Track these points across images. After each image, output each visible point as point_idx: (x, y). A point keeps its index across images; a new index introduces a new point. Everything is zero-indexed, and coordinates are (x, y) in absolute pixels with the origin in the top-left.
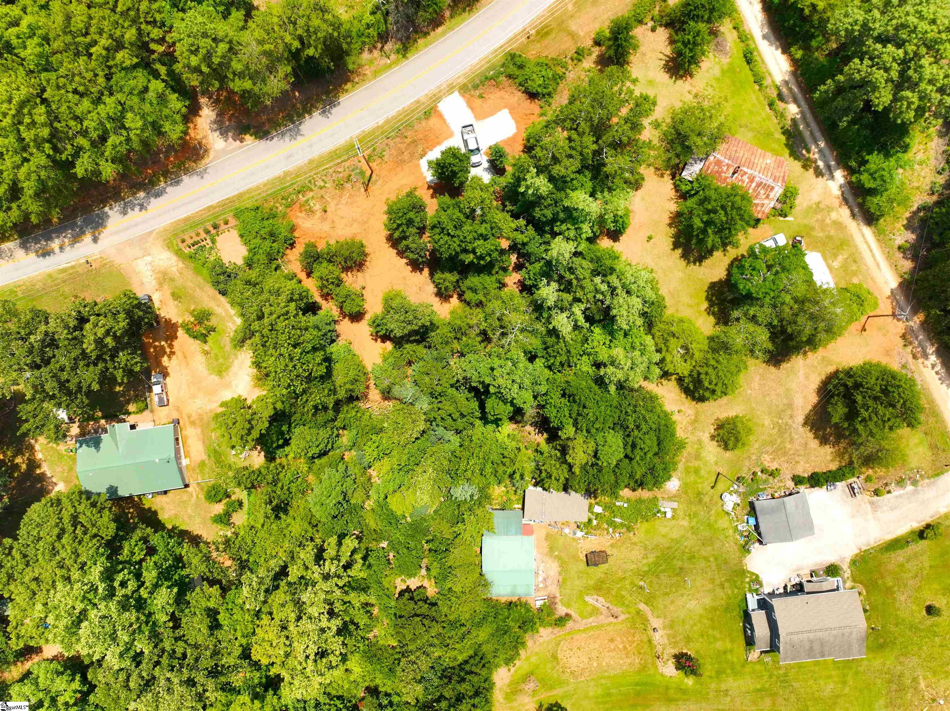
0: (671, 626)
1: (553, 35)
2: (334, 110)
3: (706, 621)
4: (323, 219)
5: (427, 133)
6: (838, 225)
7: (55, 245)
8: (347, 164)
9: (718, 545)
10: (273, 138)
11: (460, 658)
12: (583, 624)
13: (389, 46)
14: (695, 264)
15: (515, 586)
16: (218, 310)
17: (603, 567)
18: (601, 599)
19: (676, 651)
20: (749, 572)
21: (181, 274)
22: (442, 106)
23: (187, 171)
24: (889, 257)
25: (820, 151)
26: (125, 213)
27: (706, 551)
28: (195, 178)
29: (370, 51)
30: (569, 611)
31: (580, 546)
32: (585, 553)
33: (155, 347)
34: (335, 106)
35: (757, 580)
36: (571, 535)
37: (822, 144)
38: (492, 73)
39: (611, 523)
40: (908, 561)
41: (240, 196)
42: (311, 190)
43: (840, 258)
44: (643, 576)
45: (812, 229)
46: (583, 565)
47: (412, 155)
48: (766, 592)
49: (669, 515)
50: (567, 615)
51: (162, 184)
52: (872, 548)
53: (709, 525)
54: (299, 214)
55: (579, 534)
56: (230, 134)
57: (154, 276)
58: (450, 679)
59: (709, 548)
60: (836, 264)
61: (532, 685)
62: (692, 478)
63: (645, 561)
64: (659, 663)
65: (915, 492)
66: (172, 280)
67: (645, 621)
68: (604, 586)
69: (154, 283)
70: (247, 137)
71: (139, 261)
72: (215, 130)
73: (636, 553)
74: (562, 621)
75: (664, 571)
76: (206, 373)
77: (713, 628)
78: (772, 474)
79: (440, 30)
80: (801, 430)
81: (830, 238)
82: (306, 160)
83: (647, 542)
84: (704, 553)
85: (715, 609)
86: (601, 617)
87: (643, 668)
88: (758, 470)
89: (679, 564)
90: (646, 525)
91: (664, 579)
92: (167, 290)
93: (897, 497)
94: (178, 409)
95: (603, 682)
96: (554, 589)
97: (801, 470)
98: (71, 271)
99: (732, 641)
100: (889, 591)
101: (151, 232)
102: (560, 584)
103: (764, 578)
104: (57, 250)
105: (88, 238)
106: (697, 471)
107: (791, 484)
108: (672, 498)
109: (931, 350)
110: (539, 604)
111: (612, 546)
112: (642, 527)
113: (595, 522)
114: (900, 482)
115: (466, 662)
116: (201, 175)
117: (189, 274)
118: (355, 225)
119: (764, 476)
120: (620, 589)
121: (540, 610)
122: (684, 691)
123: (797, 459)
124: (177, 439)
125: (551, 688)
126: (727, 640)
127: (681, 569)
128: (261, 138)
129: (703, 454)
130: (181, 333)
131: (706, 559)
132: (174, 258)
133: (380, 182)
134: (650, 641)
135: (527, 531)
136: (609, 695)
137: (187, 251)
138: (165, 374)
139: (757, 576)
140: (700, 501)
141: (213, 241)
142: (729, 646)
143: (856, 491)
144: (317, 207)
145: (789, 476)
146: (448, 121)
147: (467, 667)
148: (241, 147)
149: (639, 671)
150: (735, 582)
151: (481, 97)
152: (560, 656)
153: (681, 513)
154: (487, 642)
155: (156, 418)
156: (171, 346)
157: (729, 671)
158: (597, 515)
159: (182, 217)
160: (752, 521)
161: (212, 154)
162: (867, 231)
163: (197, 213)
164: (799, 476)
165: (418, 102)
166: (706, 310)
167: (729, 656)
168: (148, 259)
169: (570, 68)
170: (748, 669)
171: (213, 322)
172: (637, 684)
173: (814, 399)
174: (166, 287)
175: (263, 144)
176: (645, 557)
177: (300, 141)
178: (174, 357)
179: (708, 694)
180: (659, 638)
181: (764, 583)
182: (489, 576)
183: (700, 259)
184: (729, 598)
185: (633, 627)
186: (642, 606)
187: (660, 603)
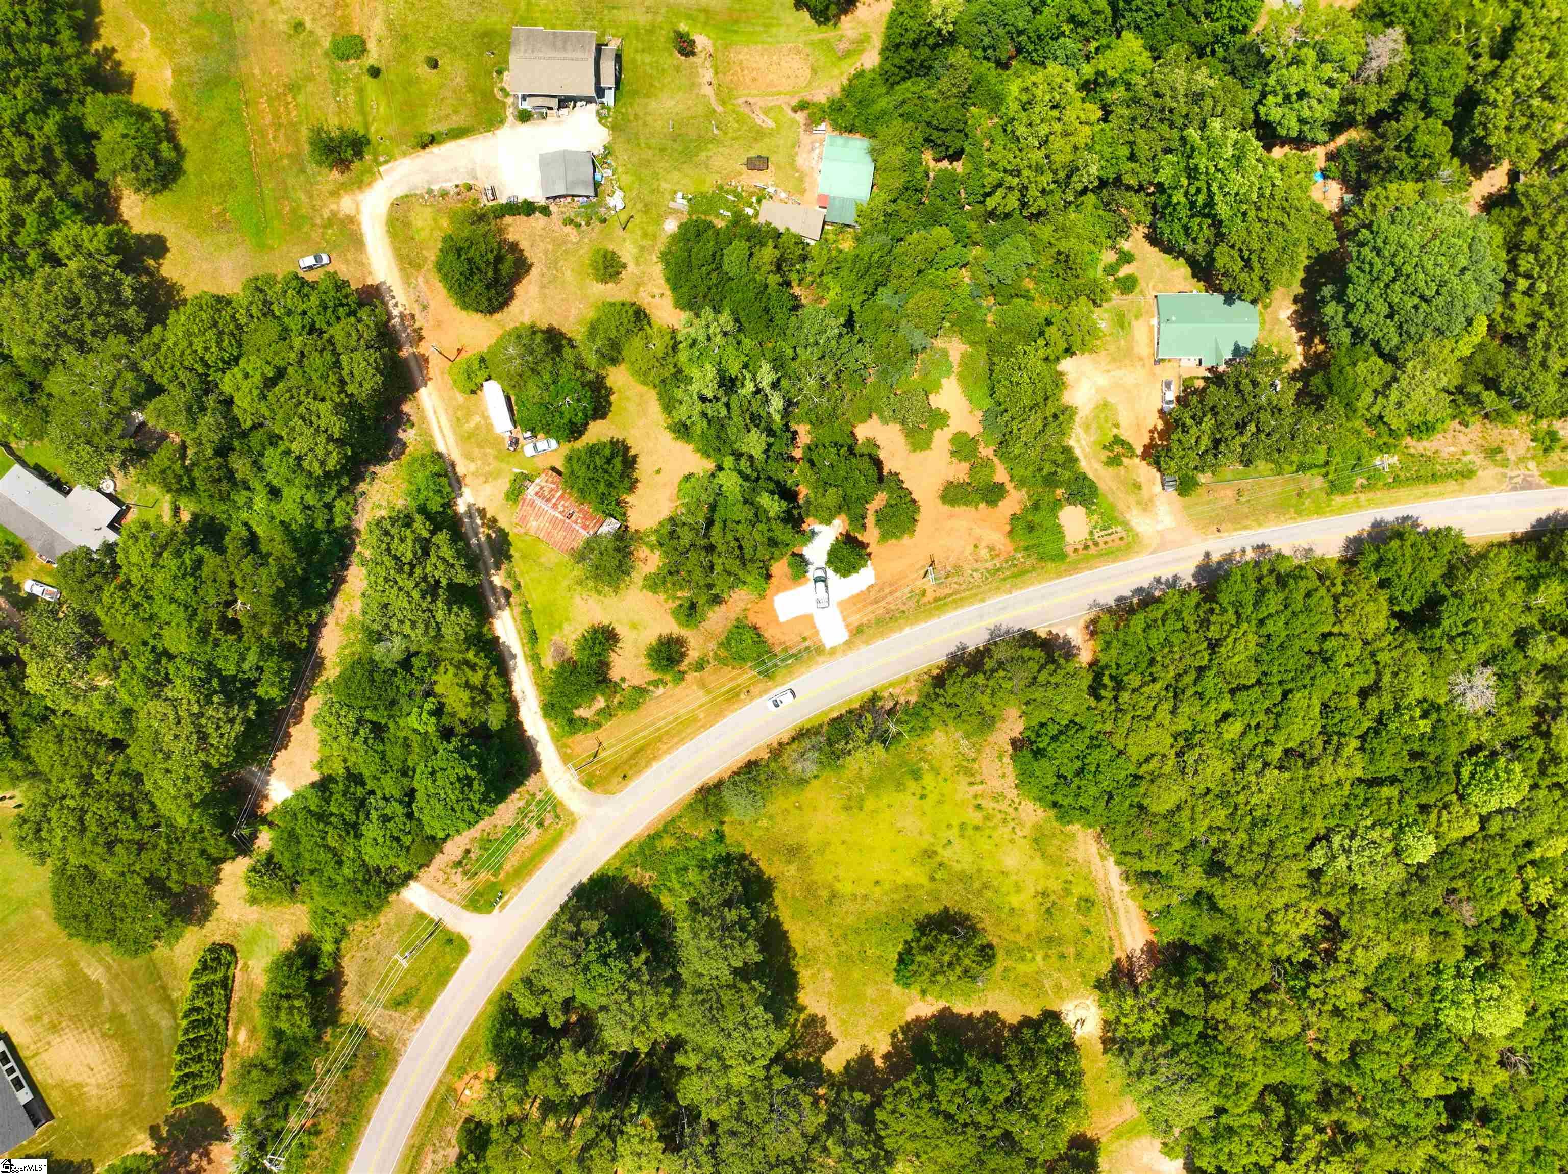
0: (693, 85)
1: (723, 690)
2: (953, 649)
3: (658, 85)
4: (979, 539)
5: (864, 609)
6: (469, 457)
7: (1250, 555)
8: (948, 591)
9: (635, 159)
10: (1019, 630)
11: (909, 83)
12: (782, 100)
13: (889, 705)
14: (618, 440)
15: (844, 146)
16: (1098, 466)
17: (753, 154)
18: (759, 122)
19: (692, 59)
20: (608, 127)
21: (1129, 507)
22: (844, 635)
23: (1109, 609)
24: (424, 419)
25: (476, 534)
26: (1176, 578)
27: (648, 154)
28: (1102, 601)
29: (908, 702)
30: (793, 115)
31: (773, 178)
32: (769, 170)
33: (1167, 439)
34: (952, 653)
35: (601, 118)
36: (780, 190)
37: (474, 541)
38: (790, 662)
39: (738, 196)
40: (448, 116)
41: (1059, 576)
42: (987, 570)
43: (472, 424)
44: (714, 139)
45: (496, 457)
46: (772, 159)
47: (881, 588)
48: (595, 104)
49: (680, 195)
50: (795, 111)
51: (1135, 600)
52: (481, 133)
53: (640, 180)
54: (1002, 547)
55: (771, 190)
56: (1061, 641)
57: (1156, 509)
58: (921, 65)
59: (644, 156)
60: (476, 419)
61: (843, 46)
62: (651, 229)
63: (710, 153)
64: (711, 49)
65: (430, 183)
66: (1138, 503)
67: (718, 94)
68: (754, 135)
69: (1157, 502)
70: (1044, 636)
71: (1169, 526)
72: (1074, 647)
73: (717, 163)
74: (802, 106)
75: (692, 141)
76: (1120, 407)
77: (651, 76)
78: (571, 221)
79: (835, 715)
80: (535, 261)
81: (480, 446)
82: (988, 602)
83: (705, 172)
84: (650, 152)
85: (647, 96)
86: (761, 103)
87: (727, 47)
88: (584, 227)
89: (675, 146)
90: (704, 189)
91: (693, 134)
92: (1145, 492)
93: (449, 181)
94: (1153, 375)
95: (769, 40)
96: (805, 139)
97: (541, 221)
98: (1240, 526)
99: (634, 61)
100: (471, 90)
101: (1151, 553)
102: (797, 143)
103: (594, 119)
104: (1249, 550)
105: (1216, 557)
106: (645, 235)
107: (553, 208)
108: (676, 211)
109: (396, 321)
110: (823, 126)
111: (740, 174)
112: (708, 188)
113: (754, 199)
114: (444, 194)
115: (904, 79)
116: (1095, 604)
117: (1121, 506)
119: (578, 220)
120: (739, 130)
121: (822, 120)
122: (689, 17)
123: (543, 233)
124: (1158, 343)
125: (821, 41)
126: (636, 63)
127: (675, 141)
128: (1030, 632)
129: (635, 251)
130: (1139, 450)
131: (648, 146)
132: (1133, 523)
133: (917, 567)
134: (716, 73)
135: (824, 202)
136: (765, 26)
137: (1119, 528)
138: (1161, 412)
139: (600, 122)
140: (646, 205)
141: (1091, 533)
142: (639, 57)
143: (490, 192)
144: (984, 553)
145: (553, 217)
146: (840, 618)
147: (903, 73)
148: (1052, 626)
149: (731, 44)
150: (623, 119)
151: (804, 639)
152: (809, 72)
153: (667, 196)
154: (880, 96)
155: (1177, 369)
156: (1152, 439)
157: (642, 31)
158: (750, 205)
159: (1118, 564)
160: (598, 177)
161: (1082, 623)
162: (441, 448)
163: (1104, 566)
164: (544, 215)
165: (868, 645)
166: (614, 393)
167: (640, 46)
168: (1160, 527)
169: (711, 654)
170: (623, 31)
171: (1104, 455)
172: (736, 32)
173: (519, 289)
174: (1146, 497)
175: (1028, 626)
176: (709, 157)
178: (1151, 427)
179: (667, 12)
180: (707, 75)
181: (595, 114)
182: (868, 159)
183: (612, 443)
184: (631, 104)
185: (730, 90)
186: (719, 109)
187: (700, 110)
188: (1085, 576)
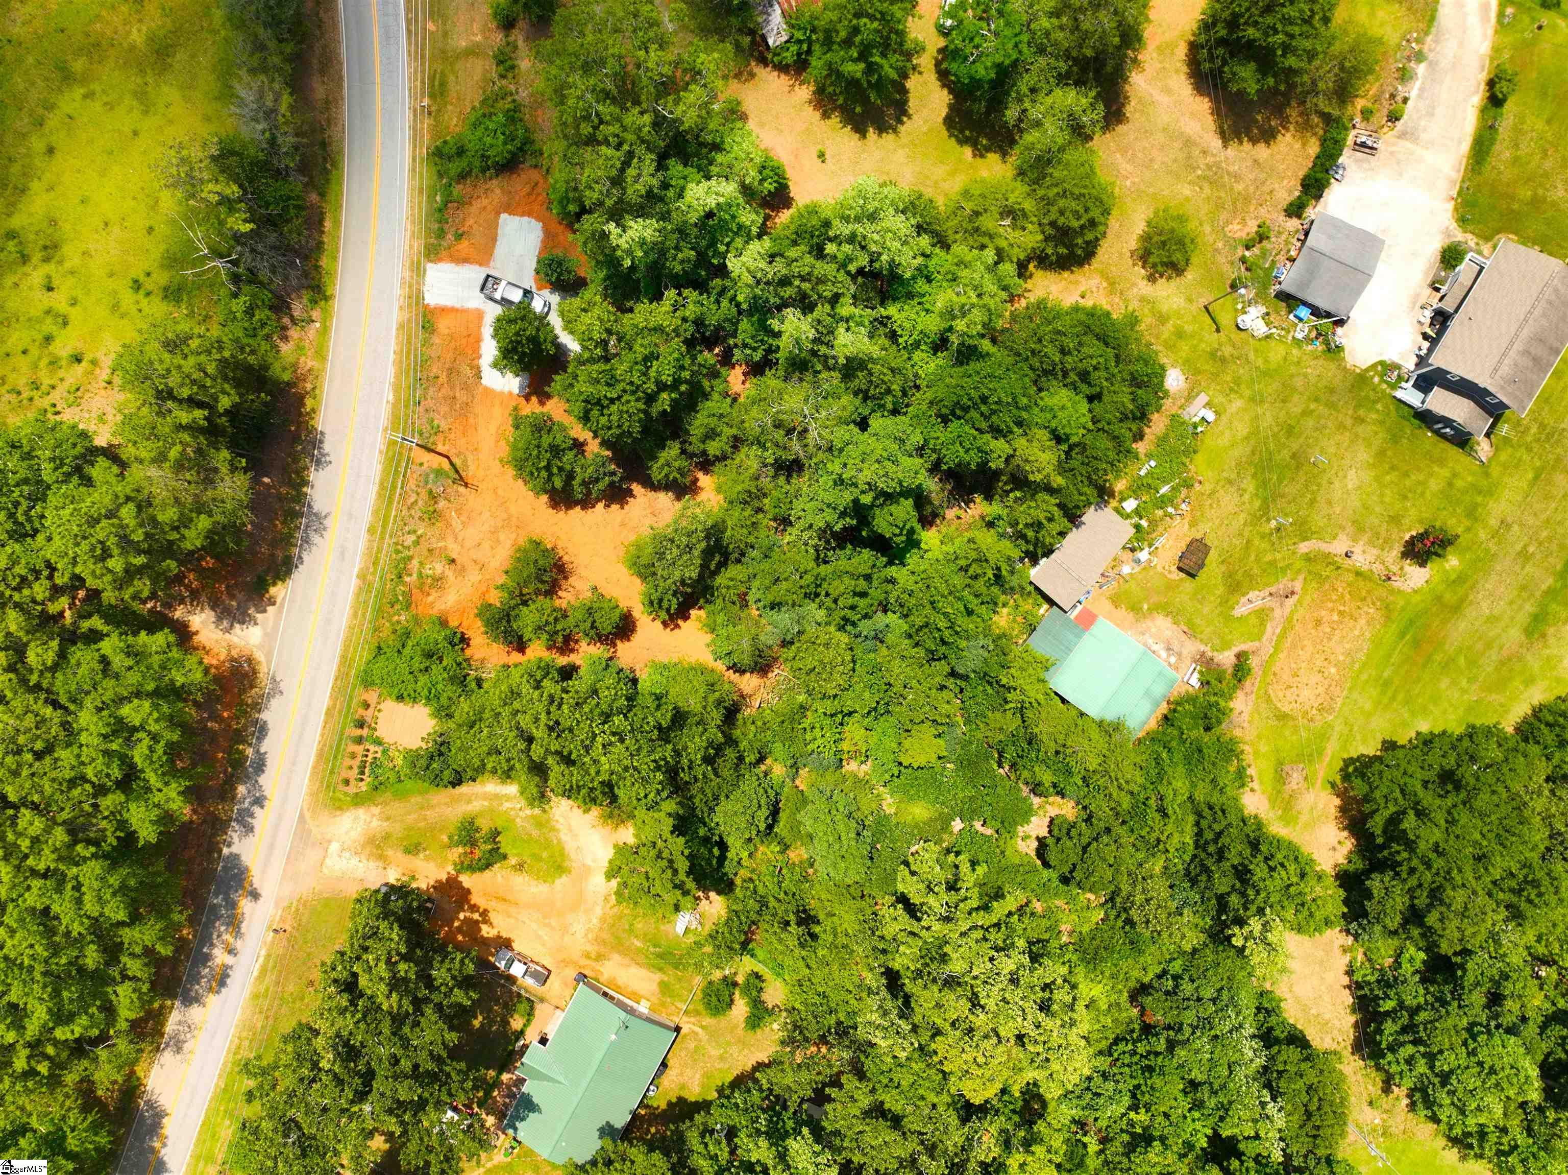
0: (1359, 528)
1: (452, 78)
2: (327, 447)
3: (1388, 478)
4: (462, 571)
5: (452, 345)
7: (220, 956)
8: (412, 484)
9: (1298, 382)
10: (300, 558)
11: (1189, 840)
12: (1266, 644)
13: (297, 310)
14: (902, 123)
15: (1147, 693)
16: (475, 806)
17: (1212, 558)
18: (1252, 595)
19: (1398, 548)
20: (1367, 370)
21: (388, 819)
22: (432, 298)
23: (257, 707)
26: (249, 829)
27: (1296, 406)
28: (274, 703)
29: (285, 339)
30: (1236, 650)
31: (1159, 569)
32: (1174, 568)
33: (459, 930)
34: (321, 442)
35: (1387, 367)
36: (1137, 569)
38: (438, 198)
39: (1162, 503)
40: (1517, 146)
41: (345, 661)
42: (410, 558)
44: (1264, 513)
46: (1189, 584)
47: (466, 387)
48: (1412, 368)
49: (1210, 416)
50: (1238, 656)
51: (250, 751)
52: (1463, 181)
53: (1266, 374)
54: (430, 599)
55: (1143, 555)
56: (251, 611)
57: (363, 857)
58: (1206, 870)
59: (1296, 397)
61: (1296, 778)
62: (1185, 348)
63: (1247, 497)
64: (1397, 584)
65: (1433, 65)
66: (387, 837)
67: (1327, 559)
68: (1239, 576)
69: (372, 864)
70: (273, 590)
71: (328, 862)
72: (232, 626)
73: (1228, 500)
74: (1241, 670)
75: (1280, 480)
76: (545, 888)
77: (1406, 475)
78: (1262, 237)
79: (328, 224)
80: (1232, 151)
82: (364, 536)
83: (1225, 474)
84: (1298, 410)
85: (1381, 453)
86: (1278, 613)
87: (1388, 609)
88: (1240, 251)
89: (1286, 453)
90: (1199, 458)
91: (1290, 489)
92: (394, 854)
93: (1420, 96)
94: (566, 963)
95: (1364, 677)
96: (1191, 648)
97: (1286, 195)
98: (271, 964)
99: (1442, 462)
100: (1536, 203)
101: (302, 817)
102: (1191, 633)
103: (1391, 356)
104: (228, 959)
105: (245, 905)
106: (1180, 334)
107: (1293, 224)
108: (1190, 396)
110: (1195, 681)
111: (1193, 524)
112: (1199, 466)
113: (1144, 523)
114: (1404, 75)
115: (1199, 834)
116: (276, 690)
117: (397, 808)
118: (502, 537)
119: (1256, 250)
120: (1258, 560)
121: (1205, 683)
122: (1460, 579)
123: (1266, 189)
124: (605, 994)
125: (1321, 752)
126: (1436, 469)
127: (1294, 456)
128: (288, 573)
129: (1164, 308)
130: (466, 880)
131: (1306, 413)
132: (361, 812)
133: (470, 458)
134: (1358, 574)
135: (1087, 620)
136: (1386, 684)
137: (364, 786)
138: (506, 944)
139: (1382, 363)
140: (1223, 360)
141: (378, 742)
142: (1445, 473)
143: (1369, 143)
144: (439, 568)
145: (1282, 217)
146: (458, 305)
147: (1208, 835)
148: (280, 611)
149: (1388, 618)
150: (1367, 397)
151: (459, 236)
152: (1286, 709)
154: (1193, 785)
155: (555, 1002)
156: (474, 908)
157: (1479, 499)
158: (1137, 512)
159: (313, 758)
160: (1304, 312)
161: (259, 656)
163: (322, 735)
164: (1291, 204)
165: (401, 327)
166: (974, 156)
167: (1459, 483)
168: (334, 847)
169: (512, 88)
170: (1495, 471)
171: (485, 825)
172: (1402, 635)
173: (1203, 105)
174: (390, 853)
175: (299, 576)
176: (1241, 492)
177: (334, 525)
178: (492, 916)
179: (1487, 551)
180: (1363, 558)
181: (1397, 359)
182: (1110, 716)
183: (901, 110)
184: (1381, 423)
185: (1322, 580)
186: (1304, 547)
187: (1318, 520)
188: (323, 699)
